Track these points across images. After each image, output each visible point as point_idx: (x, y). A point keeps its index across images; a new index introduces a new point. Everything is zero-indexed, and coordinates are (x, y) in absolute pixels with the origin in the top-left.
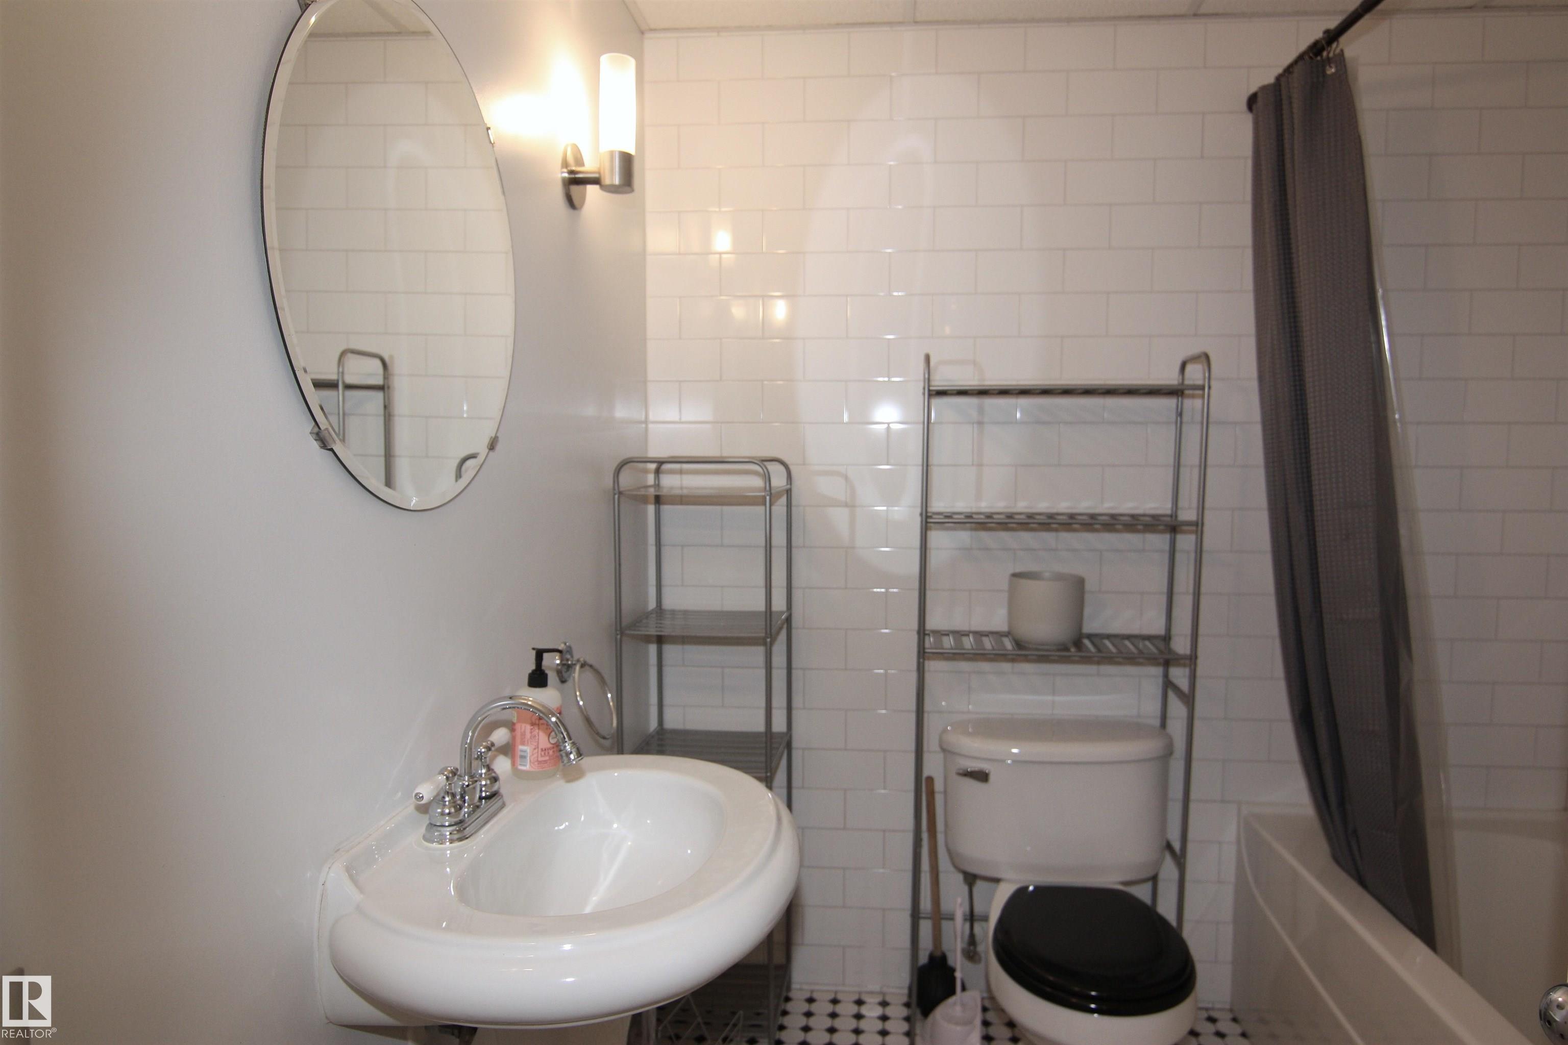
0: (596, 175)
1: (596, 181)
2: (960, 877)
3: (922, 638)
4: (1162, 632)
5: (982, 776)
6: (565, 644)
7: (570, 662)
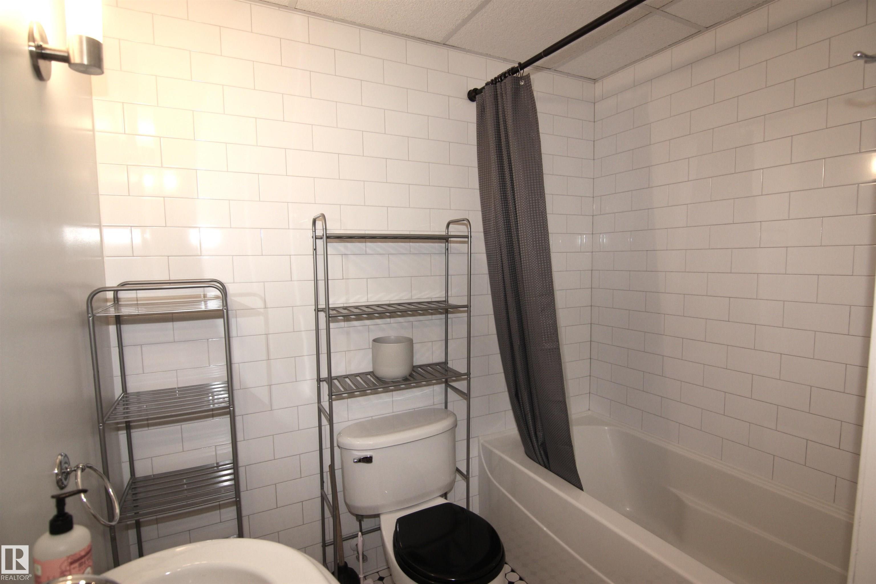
0: (66, 54)
1: (65, 59)
2: (354, 518)
3: (319, 383)
4: (443, 360)
5: (368, 460)
6: (62, 455)
7: (68, 470)
